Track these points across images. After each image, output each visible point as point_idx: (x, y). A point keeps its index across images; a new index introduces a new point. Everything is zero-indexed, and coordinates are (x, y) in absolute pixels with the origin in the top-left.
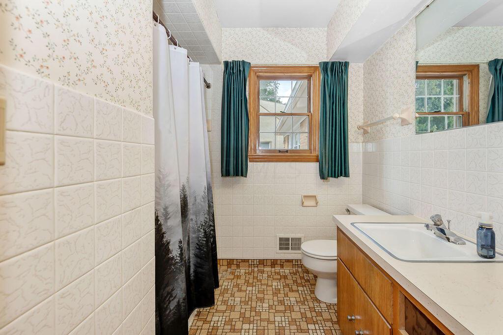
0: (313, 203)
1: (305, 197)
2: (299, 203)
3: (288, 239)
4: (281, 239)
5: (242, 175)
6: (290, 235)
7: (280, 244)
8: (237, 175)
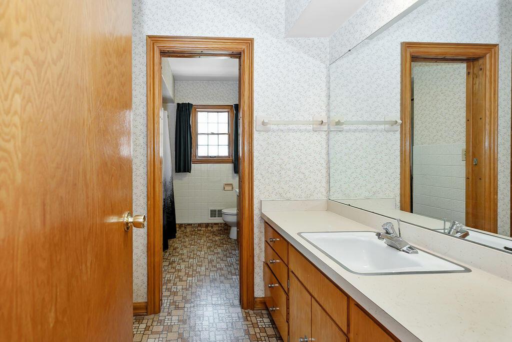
0: (230, 188)
1: (226, 184)
2: (223, 188)
3: (215, 211)
4: (211, 211)
5: (188, 172)
6: (217, 208)
7: (211, 214)
8: (185, 172)
